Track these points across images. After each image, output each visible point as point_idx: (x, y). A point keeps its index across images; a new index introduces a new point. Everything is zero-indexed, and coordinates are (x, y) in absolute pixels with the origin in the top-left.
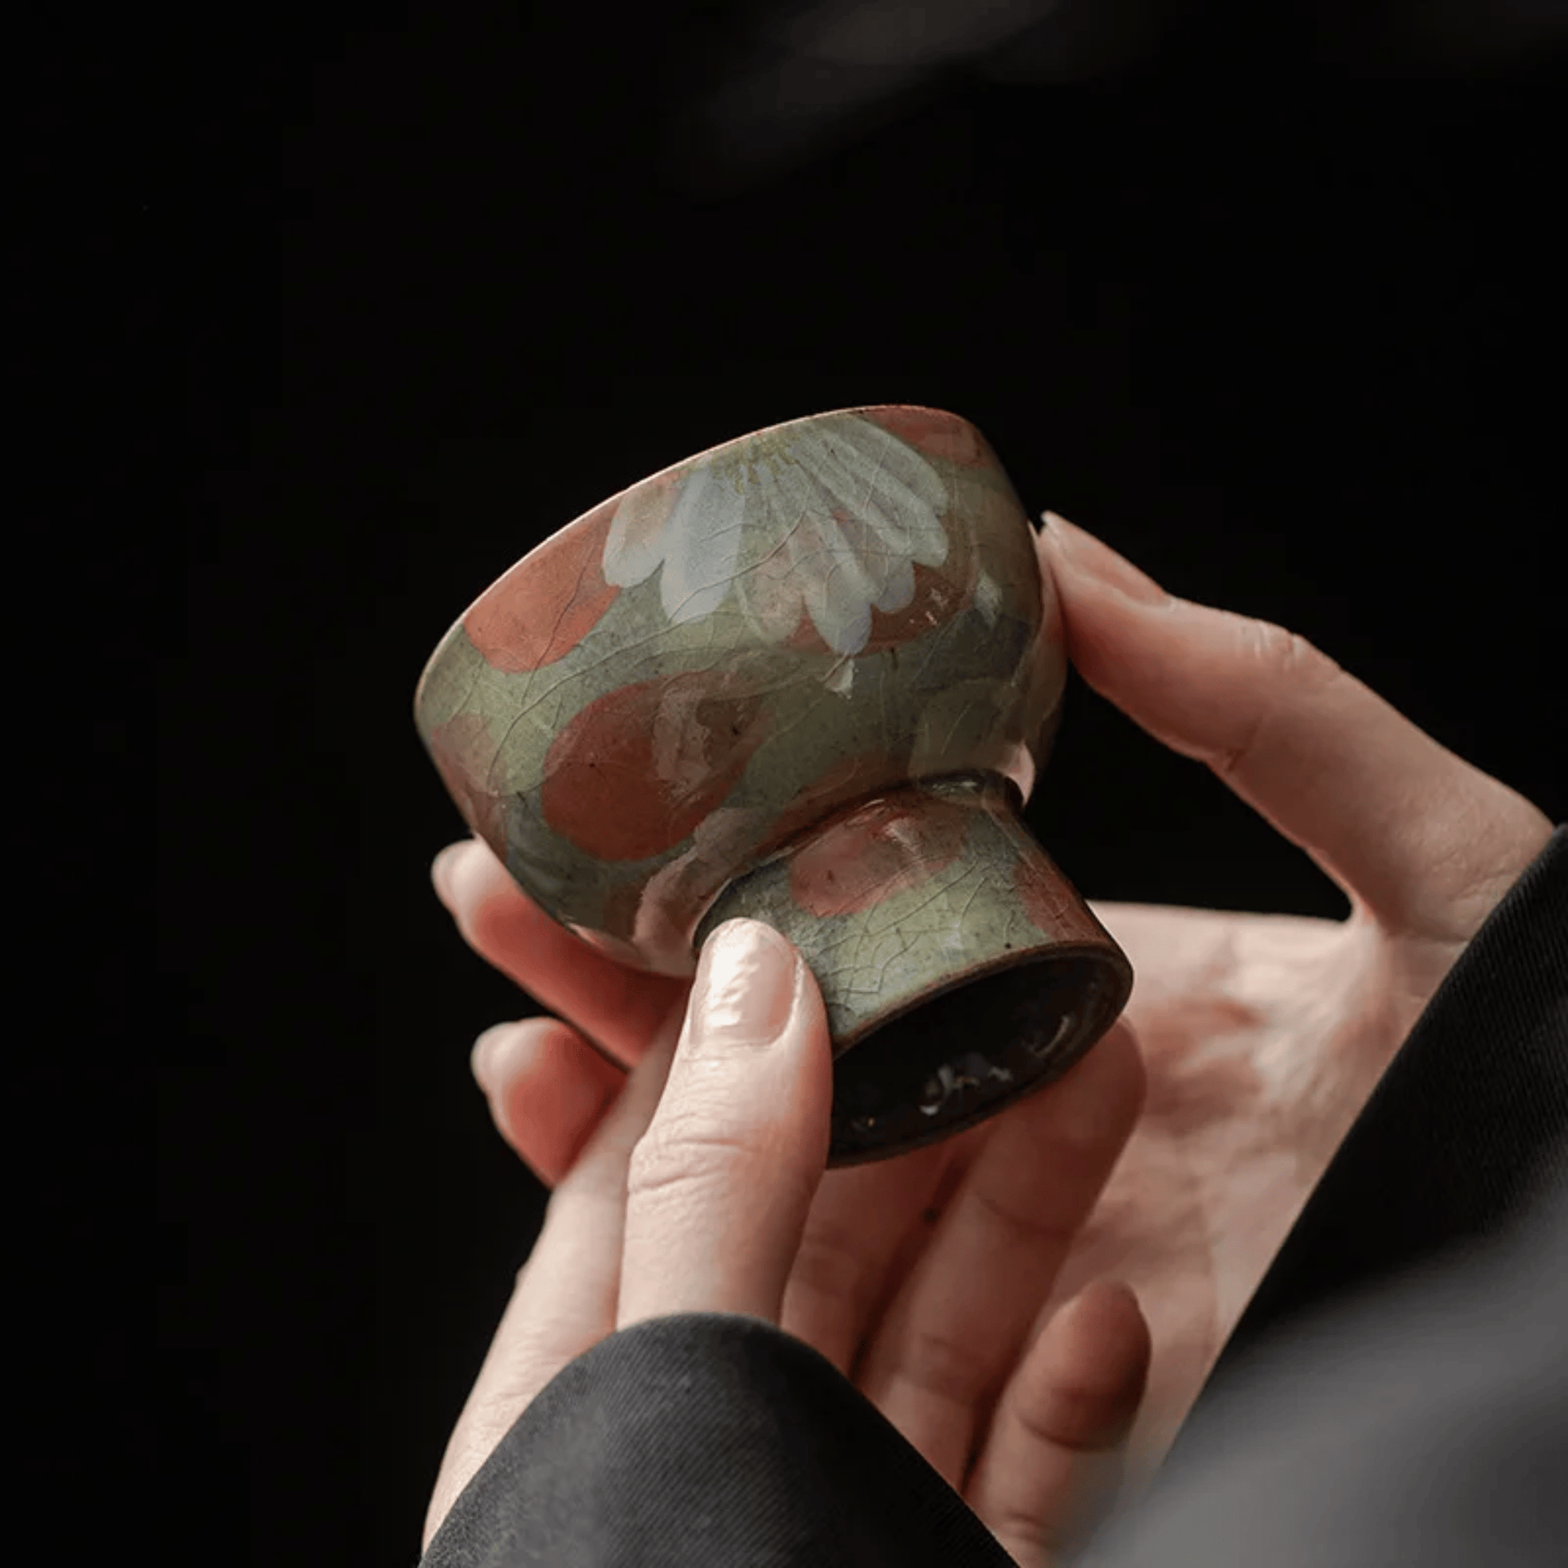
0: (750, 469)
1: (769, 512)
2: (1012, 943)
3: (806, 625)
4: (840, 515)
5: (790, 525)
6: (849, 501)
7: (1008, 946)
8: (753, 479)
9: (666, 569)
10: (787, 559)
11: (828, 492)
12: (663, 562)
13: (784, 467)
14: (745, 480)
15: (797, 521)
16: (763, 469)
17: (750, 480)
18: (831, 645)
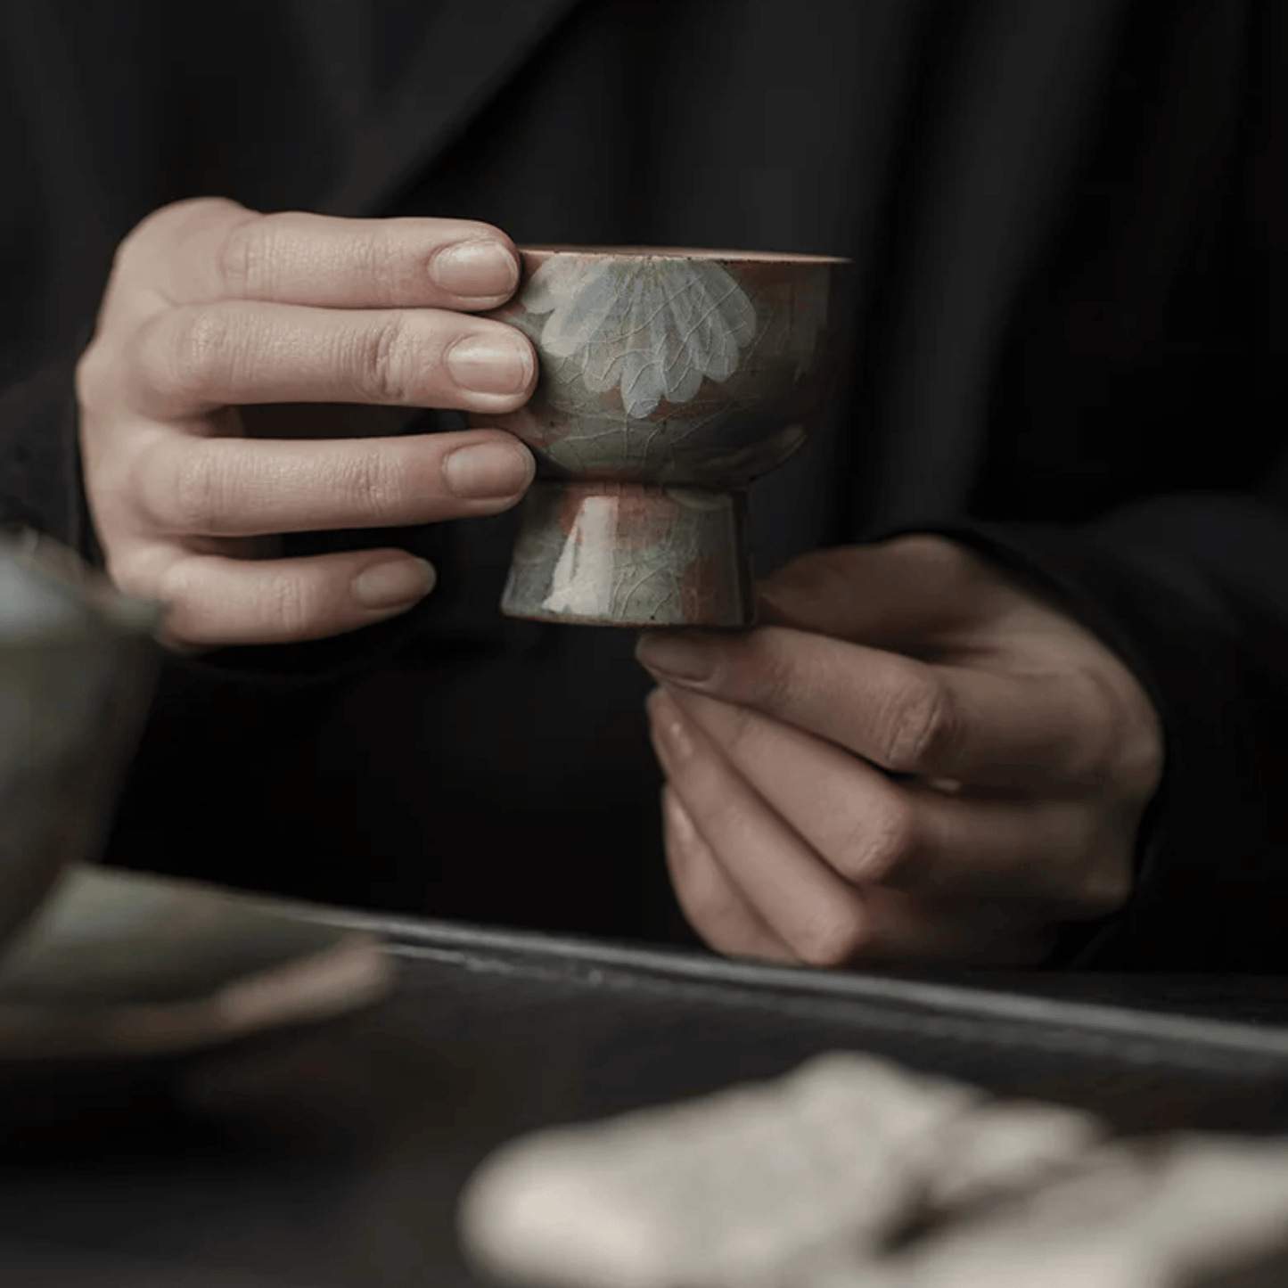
0: (632, 279)
1: (628, 313)
2: (656, 617)
3: (616, 392)
4: (671, 331)
5: (636, 327)
6: (681, 325)
7: (653, 618)
8: (630, 288)
9: (552, 317)
10: (624, 347)
11: (671, 315)
12: (552, 312)
13: (652, 287)
14: (624, 286)
15: (641, 327)
16: (639, 284)
17: (628, 287)
18: (626, 407)
